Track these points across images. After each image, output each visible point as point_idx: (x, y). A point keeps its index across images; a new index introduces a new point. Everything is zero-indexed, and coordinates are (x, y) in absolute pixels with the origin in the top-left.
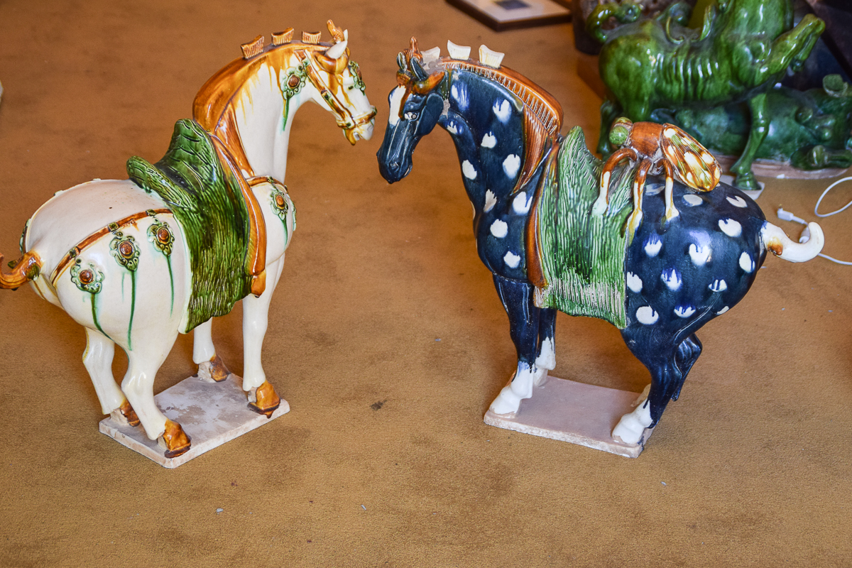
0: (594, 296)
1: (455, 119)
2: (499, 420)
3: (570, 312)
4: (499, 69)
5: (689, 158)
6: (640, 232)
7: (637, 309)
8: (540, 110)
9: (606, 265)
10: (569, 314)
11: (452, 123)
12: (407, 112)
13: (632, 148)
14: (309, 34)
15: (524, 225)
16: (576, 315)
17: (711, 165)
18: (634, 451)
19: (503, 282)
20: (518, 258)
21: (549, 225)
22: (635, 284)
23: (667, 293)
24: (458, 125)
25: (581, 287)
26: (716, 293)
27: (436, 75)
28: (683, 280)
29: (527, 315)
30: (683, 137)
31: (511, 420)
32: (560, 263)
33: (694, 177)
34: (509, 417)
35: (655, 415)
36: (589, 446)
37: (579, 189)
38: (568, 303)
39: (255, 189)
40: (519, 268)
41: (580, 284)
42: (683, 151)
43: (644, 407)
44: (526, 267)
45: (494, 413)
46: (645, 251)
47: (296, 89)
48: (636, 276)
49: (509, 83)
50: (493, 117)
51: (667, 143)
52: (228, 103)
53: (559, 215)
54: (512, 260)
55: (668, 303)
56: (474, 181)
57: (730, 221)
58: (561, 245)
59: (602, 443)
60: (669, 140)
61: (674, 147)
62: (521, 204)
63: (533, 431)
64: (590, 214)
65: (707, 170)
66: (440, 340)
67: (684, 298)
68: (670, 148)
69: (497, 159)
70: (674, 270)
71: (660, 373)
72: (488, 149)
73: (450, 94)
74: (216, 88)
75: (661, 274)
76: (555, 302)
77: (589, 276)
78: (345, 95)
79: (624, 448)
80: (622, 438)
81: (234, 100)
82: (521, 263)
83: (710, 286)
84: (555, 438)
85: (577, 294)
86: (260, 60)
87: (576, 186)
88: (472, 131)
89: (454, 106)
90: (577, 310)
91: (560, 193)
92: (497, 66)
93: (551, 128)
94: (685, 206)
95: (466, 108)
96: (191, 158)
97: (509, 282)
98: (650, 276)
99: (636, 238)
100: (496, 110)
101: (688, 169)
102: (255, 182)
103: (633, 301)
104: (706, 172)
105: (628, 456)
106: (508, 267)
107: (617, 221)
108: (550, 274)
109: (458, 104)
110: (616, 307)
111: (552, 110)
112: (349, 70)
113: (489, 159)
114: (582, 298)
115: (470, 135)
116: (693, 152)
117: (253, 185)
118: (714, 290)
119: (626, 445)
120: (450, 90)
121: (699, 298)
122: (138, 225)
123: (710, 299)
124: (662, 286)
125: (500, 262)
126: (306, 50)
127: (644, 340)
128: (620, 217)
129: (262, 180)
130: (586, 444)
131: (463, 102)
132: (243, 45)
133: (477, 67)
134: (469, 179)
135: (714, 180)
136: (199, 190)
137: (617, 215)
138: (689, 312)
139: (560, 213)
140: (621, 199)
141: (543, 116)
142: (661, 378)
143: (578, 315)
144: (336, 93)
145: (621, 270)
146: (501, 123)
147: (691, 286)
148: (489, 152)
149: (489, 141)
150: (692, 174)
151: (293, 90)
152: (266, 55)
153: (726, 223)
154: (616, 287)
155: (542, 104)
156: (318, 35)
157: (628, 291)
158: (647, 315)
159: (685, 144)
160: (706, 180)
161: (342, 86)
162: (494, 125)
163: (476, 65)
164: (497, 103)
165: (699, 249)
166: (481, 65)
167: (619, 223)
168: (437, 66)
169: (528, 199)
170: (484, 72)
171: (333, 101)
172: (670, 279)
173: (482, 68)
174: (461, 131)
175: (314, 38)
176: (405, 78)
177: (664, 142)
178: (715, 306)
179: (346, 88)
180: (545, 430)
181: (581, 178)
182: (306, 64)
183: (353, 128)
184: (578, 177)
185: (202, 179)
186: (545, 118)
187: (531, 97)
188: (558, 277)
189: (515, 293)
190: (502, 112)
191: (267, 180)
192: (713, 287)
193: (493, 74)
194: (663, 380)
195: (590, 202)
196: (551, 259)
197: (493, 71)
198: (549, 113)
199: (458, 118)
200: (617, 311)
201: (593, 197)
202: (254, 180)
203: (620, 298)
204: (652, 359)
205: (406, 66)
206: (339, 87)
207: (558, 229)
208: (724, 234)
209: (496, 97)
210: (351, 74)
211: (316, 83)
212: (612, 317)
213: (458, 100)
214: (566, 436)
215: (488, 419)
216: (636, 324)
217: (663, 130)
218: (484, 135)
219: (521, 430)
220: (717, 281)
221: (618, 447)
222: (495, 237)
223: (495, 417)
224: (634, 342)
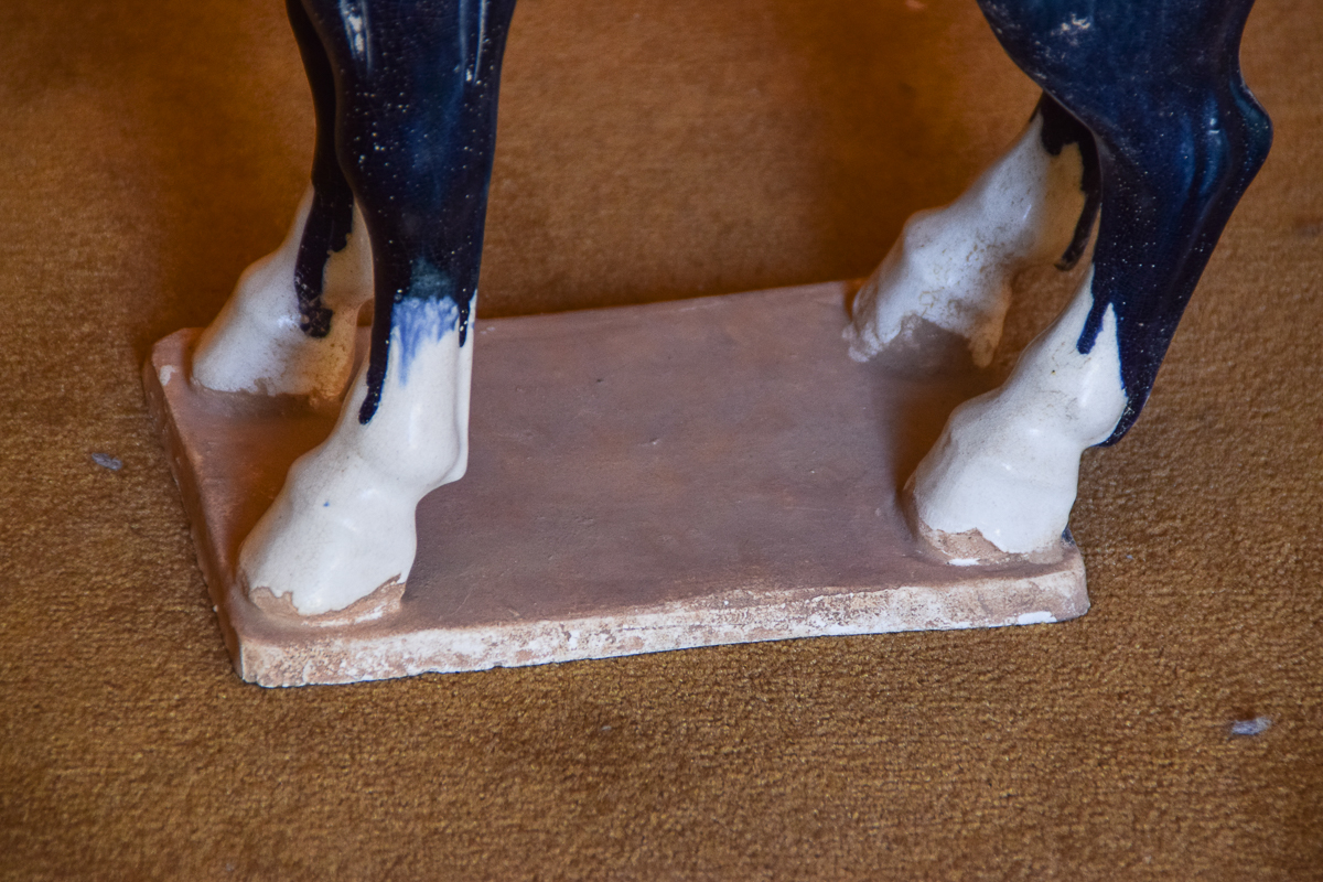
2: (338, 644)
18: (1066, 587)
31: (392, 625)
34: (377, 614)
36: (835, 630)
43: (1085, 344)
45: (295, 615)
59: (901, 594)
63: (533, 645)
71: (1187, 150)
79: (1022, 584)
80: (987, 536)
84: (652, 643)
105: (1046, 617)
130: (822, 625)
142: (1189, 170)
180: (592, 623)
194: (1198, 180)
214: (708, 615)
215: (264, 661)
219: (461, 658)
221: (992, 588)
223: (299, 635)
224: (1083, 24)
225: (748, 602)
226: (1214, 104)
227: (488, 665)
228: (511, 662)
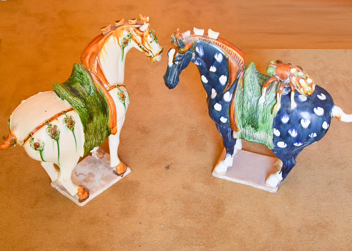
0: (259, 136)
1: (198, 60)
2: (219, 175)
3: (249, 140)
4: (217, 40)
5: (302, 81)
6: (279, 112)
7: (278, 142)
8: (236, 57)
9: (265, 125)
10: (248, 141)
11: (196, 61)
12: (176, 61)
13: (276, 76)
14: (131, 20)
15: (229, 106)
16: (251, 142)
17: (311, 84)
18: (275, 190)
19: (220, 127)
20: (226, 119)
21: (240, 107)
22: (277, 133)
23: (291, 138)
24: (199, 62)
25: (254, 132)
26: (312, 138)
27: (189, 45)
28: (298, 133)
29: (230, 138)
30: (299, 71)
31: (224, 175)
32: (244, 122)
33: (303, 90)
34: (223, 174)
35: (284, 176)
36: (256, 187)
37: (253, 92)
38: (248, 138)
39: (110, 92)
40: (227, 123)
41: (253, 131)
42: (299, 78)
43: (279, 173)
44: (230, 123)
46: (281, 121)
47: (127, 44)
48: (277, 130)
49: (222, 46)
50: (214, 60)
51: (292, 75)
52: (96, 56)
53: (244, 103)
54: (223, 120)
55: (291, 141)
56: (207, 84)
57: (319, 108)
58: (245, 116)
59: (261, 186)
60: (293, 74)
61: (295, 77)
62: (227, 97)
63: (233, 180)
64: (257, 103)
65: (309, 86)
66: (193, 129)
67: (298, 140)
68: (293, 77)
69: (217, 76)
70: (294, 130)
71: (287, 163)
72: (212, 72)
73: (195, 50)
74: (90, 50)
75: (288, 130)
76: (242, 136)
77: (257, 129)
78: (149, 45)
79: (271, 189)
80: (270, 184)
81: (99, 54)
82: (227, 121)
83: (309, 135)
84: (242, 183)
85: (252, 135)
86: (110, 35)
87: (251, 90)
88: (205, 64)
89: (197, 55)
90: (252, 140)
91: (244, 93)
92: (216, 38)
93: (240, 65)
94: (299, 101)
95: (203, 56)
96: (81, 82)
97: (222, 127)
98: (284, 130)
99: (278, 115)
100: (216, 57)
101: (301, 87)
102: (110, 89)
103: (276, 139)
104: (309, 87)
105: (272, 192)
106: (222, 122)
107: (269, 107)
108: (240, 126)
109: (199, 54)
110: (269, 141)
111: (241, 58)
112: (150, 34)
113: (213, 76)
114: (254, 136)
115: (204, 66)
116: (303, 79)
117: (109, 91)
118: (311, 137)
119: (272, 188)
120: (195, 49)
121: (305, 140)
122: (58, 120)
123: (309, 140)
124: (288, 135)
125: (218, 120)
126: (130, 28)
127: (280, 152)
128: (271, 105)
129: (113, 87)
130: (255, 186)
131: (201, 53)
132: (102, 29)
133: (207, 39)
134: (204, 83)
135: (312, 90)
136: (85, 97)
137: (269, 104)
138: (300, 144)
139: (245, 102)
140: (271, 97)
141: (237, 60)
143: (252, 142)
144: (145, 44)
145: (271, 127)
146: (218, 62)
147: (301, 136)
148: (213, 73)
149: (213, 69)
150: (303, 89)
151: (125, 45)
152: (112, 32)
153: (317, 109)
154: (269, 134)
155: (236, 55)
156: (135, 20)
157: (274, 135)
158: (282, 145)
159: (300, 75)
160: (309, 90)
161: (147, 42)
162: (215, 63)
163: (207, 38)
164: (216, 54)
165: (305, 121)
166: (209, 38)
167: (270, 108)
168: (189, 39)
169: (230, 95)
170: (210, 41)
171: (143, 48)
172: (292, 132)
173: (209, 40)
174: (200, 64)
175: (134, 22)
176: (175, 46)
177: (291, 75)
178: (311, 142)
179: (149, 42)
180: (238, 180)
181: (254, 86)
182: (131, 34)
183: (153, 58)
184: (252, 86)
185: (86, 91)
186: (238, 61)
187: (232, 52)
188: (244, 128)
189: (225, 131)
190: (219, 58)
191: (115, 87)
192: (311, 136)
193: (214, 42)
194: (288, 166)
195: (258, 98)
196: (240, 121)
197: (214, 41)
198: (239, 59)
199: (199, 59)
200: (269, 142)
201: (259, 95)
202: (110, 88)
203: (270, 138)
204: (283, 158)
205: (175, 40)
206: (146, 42)
207: (243, 109)
208: (316, 114)
209: (216, 52)
210: (151, 36)
211: (136, 41)
212: (267, 144)
213: (199, 53)
214: (247, 183)
215: (214, 174)
216: (277, 147)
217: (290, 69)
218: (210, 66)
220: (312, 133)
221: (268, 188)
222: (216, 110)
223: (216, 173)
224: (276, 152)
225: (250, 183)
226: (289, 161)
227: (229, 180)
228: (231, 181)
